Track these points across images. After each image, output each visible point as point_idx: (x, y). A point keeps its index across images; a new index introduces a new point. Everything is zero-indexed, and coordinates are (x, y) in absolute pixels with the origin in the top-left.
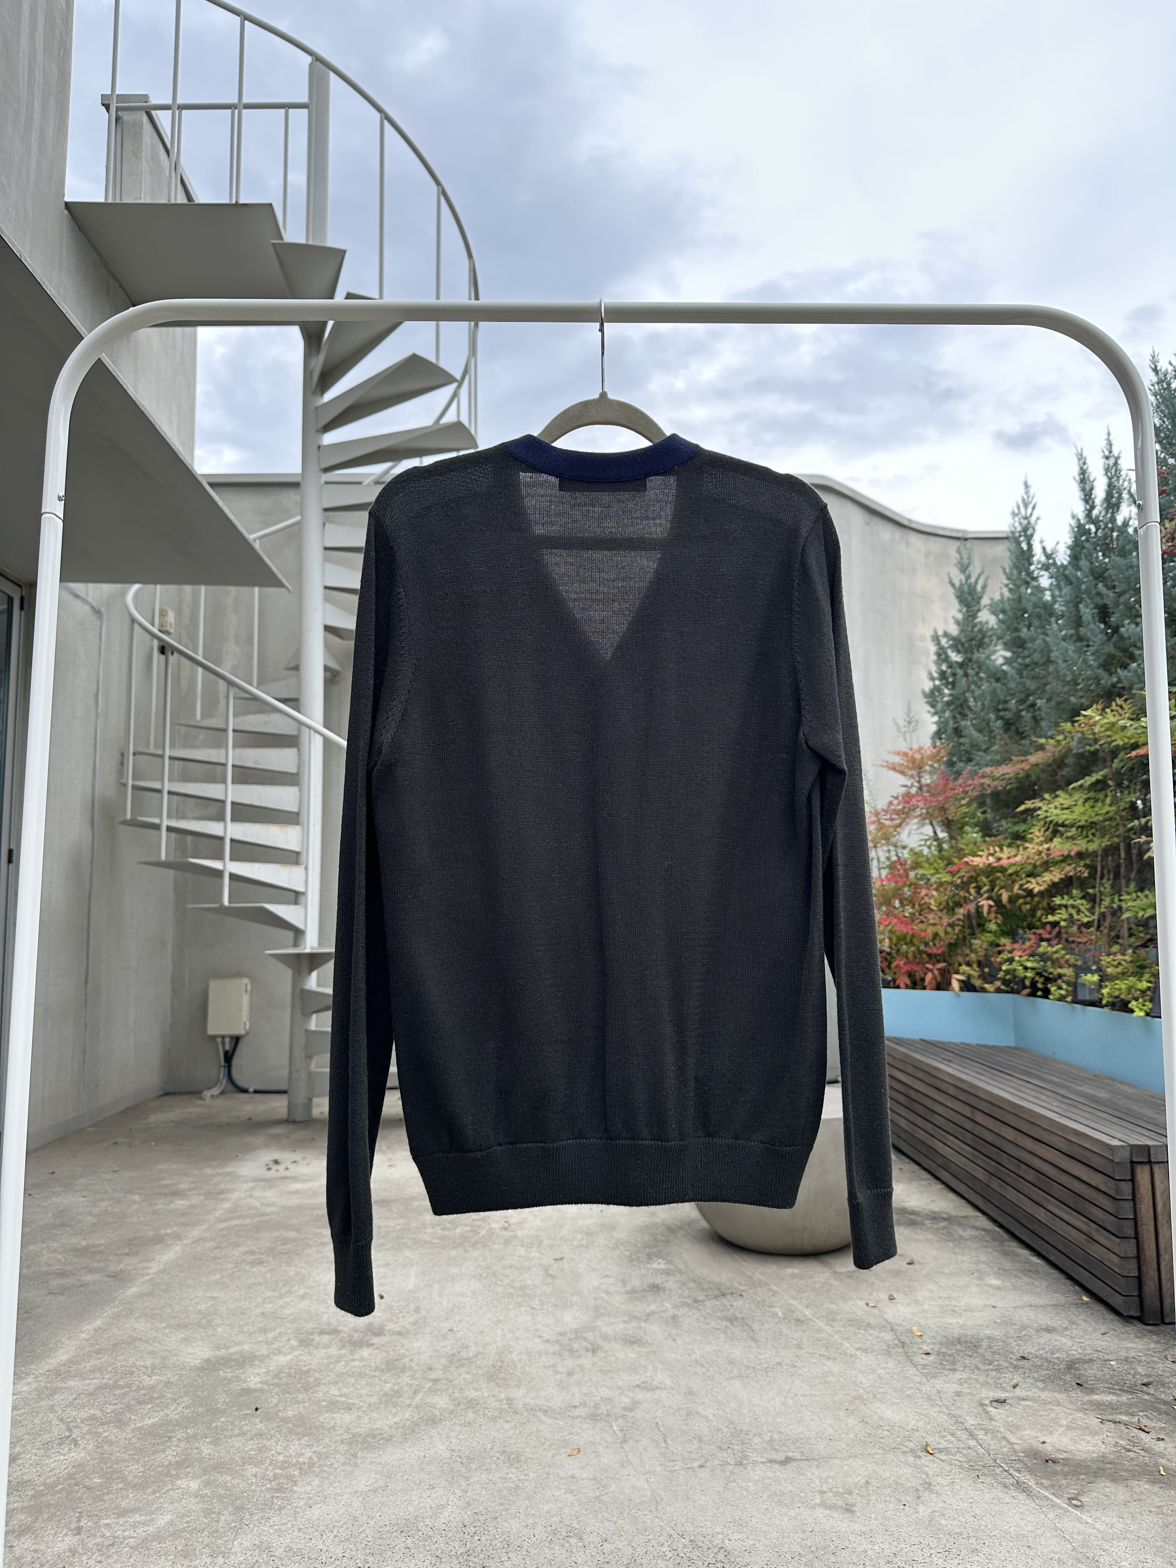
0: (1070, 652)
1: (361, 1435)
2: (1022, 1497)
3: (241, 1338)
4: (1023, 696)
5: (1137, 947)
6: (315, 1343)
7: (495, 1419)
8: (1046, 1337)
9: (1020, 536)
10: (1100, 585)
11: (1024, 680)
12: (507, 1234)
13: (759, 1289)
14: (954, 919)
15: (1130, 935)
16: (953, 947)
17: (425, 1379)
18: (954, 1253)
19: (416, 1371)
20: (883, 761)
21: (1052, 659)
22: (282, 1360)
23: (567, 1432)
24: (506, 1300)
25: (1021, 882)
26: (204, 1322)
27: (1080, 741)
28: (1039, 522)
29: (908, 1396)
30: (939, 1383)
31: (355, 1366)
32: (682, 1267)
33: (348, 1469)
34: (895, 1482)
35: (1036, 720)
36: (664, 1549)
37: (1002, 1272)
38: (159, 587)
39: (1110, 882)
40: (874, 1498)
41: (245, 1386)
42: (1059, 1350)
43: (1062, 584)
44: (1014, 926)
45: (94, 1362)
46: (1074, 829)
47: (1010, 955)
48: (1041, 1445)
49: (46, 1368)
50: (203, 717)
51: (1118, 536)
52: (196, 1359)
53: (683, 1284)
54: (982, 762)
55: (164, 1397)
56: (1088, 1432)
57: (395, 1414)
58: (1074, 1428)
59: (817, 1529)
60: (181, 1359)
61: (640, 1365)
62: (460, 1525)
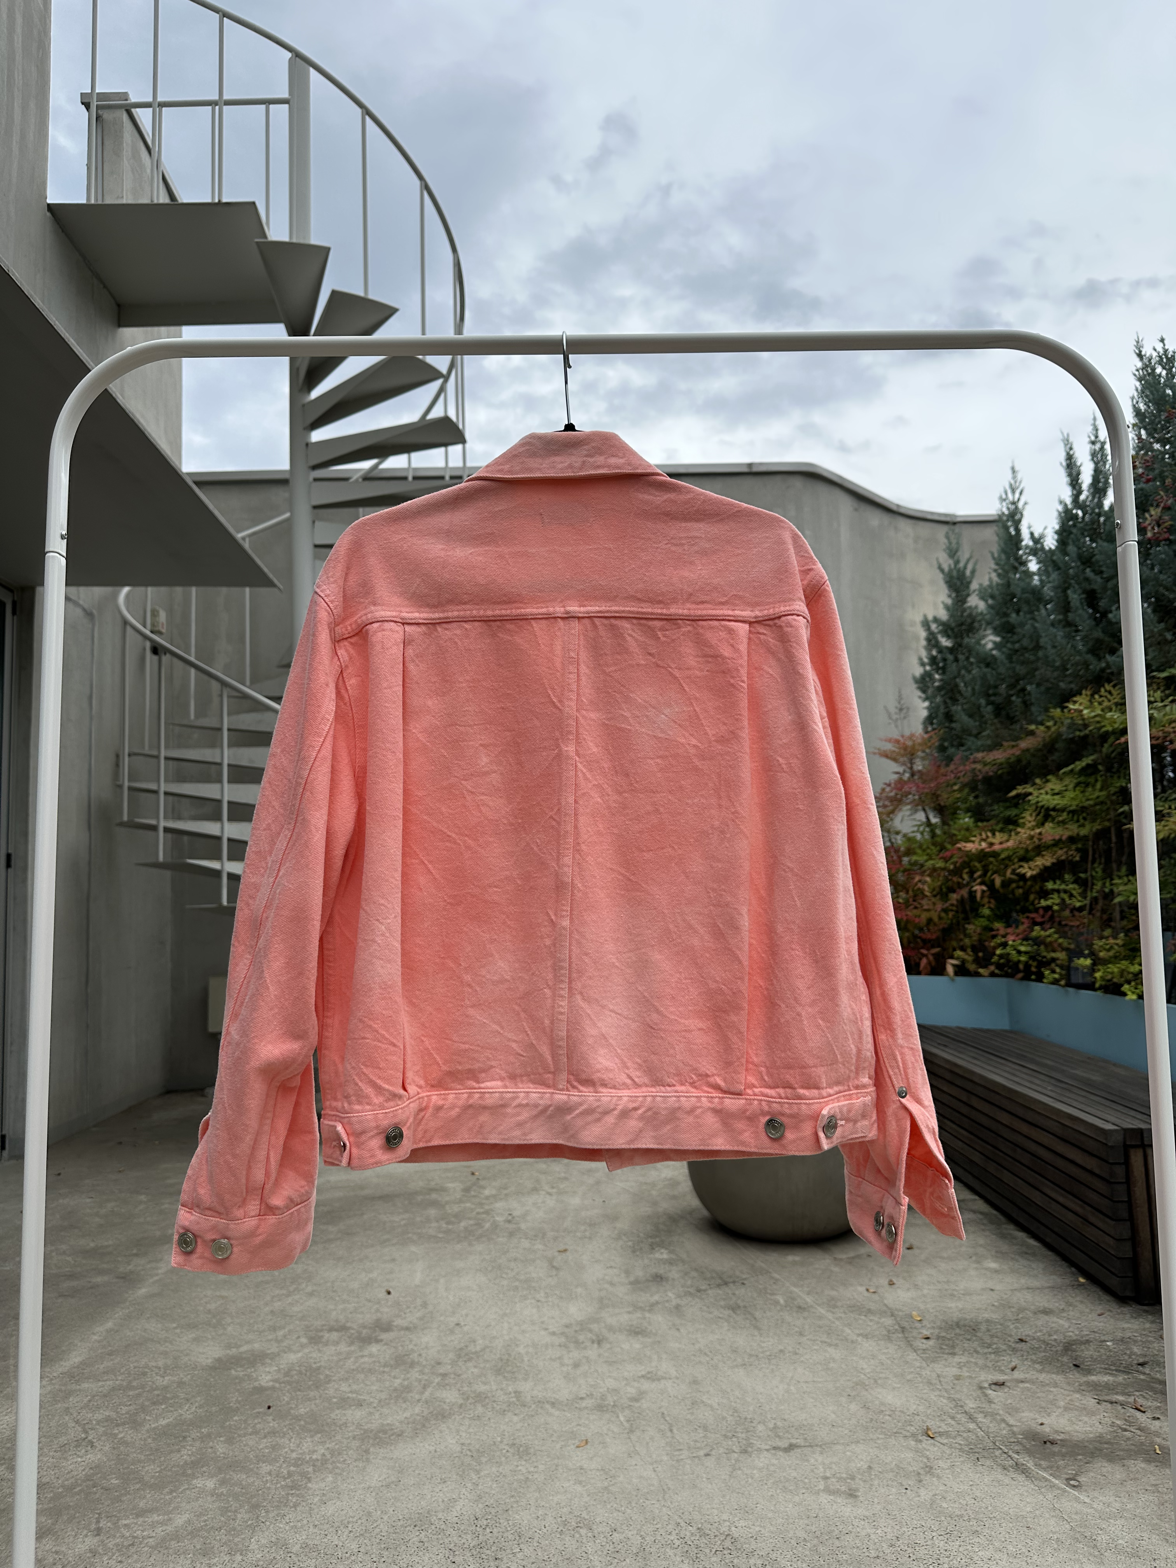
0: (1059, 638)
1: (372, 1431)
2: (1021, 1478)
3: (251, 1336)
4: (1013, 680)
5: (1128, 930)
6: (324, 1340)
7: (503, 1412)
8: (1044, 1318)
9: (1008, 520)
10: (1088, 570)
11: (1014, 665)
12: (511, 1227)
13: (760, 1277)
14: (947, 905)
15: (1123, 918)
16: (947, 932)
17: (433, 1373)
19: (424, 1366)
20: (875, 748)
21: (1041, 644)
22: (293, 1357)
23: (574, 1424)
24: (512, 1293)
25: (1013, 867)
26: (214, 1321)
27: (1070, 727)
28: (1027, 507)
29: (908, 1381)
30: (938, 1367)
31: (364, 1363)
32: (684, 1256)
33: (361, 1464)
34: (897, 1466)
35: (1026, 704)
36: (671, 1538)
37: (1000, 1255)
38: (150, 589)
39: (1102, 866)
40: (876, 1482)
41: (256, 1384)
42: (1056, 1332)
43: (1050, 569)
44: (1007, 910)
45: (107, 1364)
46: (1065, 814)
47: (1003, 940)
48: (1039, 1427)
49: (60, 1370)
50: (197, 717)
51: (1105, 521)
52: (207, 1358)
53: (686, 1274)
54: (973, 747)
55: (178, 1397)
56: (1085, 1413)
57: (406, 1409)
58: (1070, 1409)
59: (821, 1515)
60: (193, 1359)
61: (645, 1355)
62: (472, 1518)
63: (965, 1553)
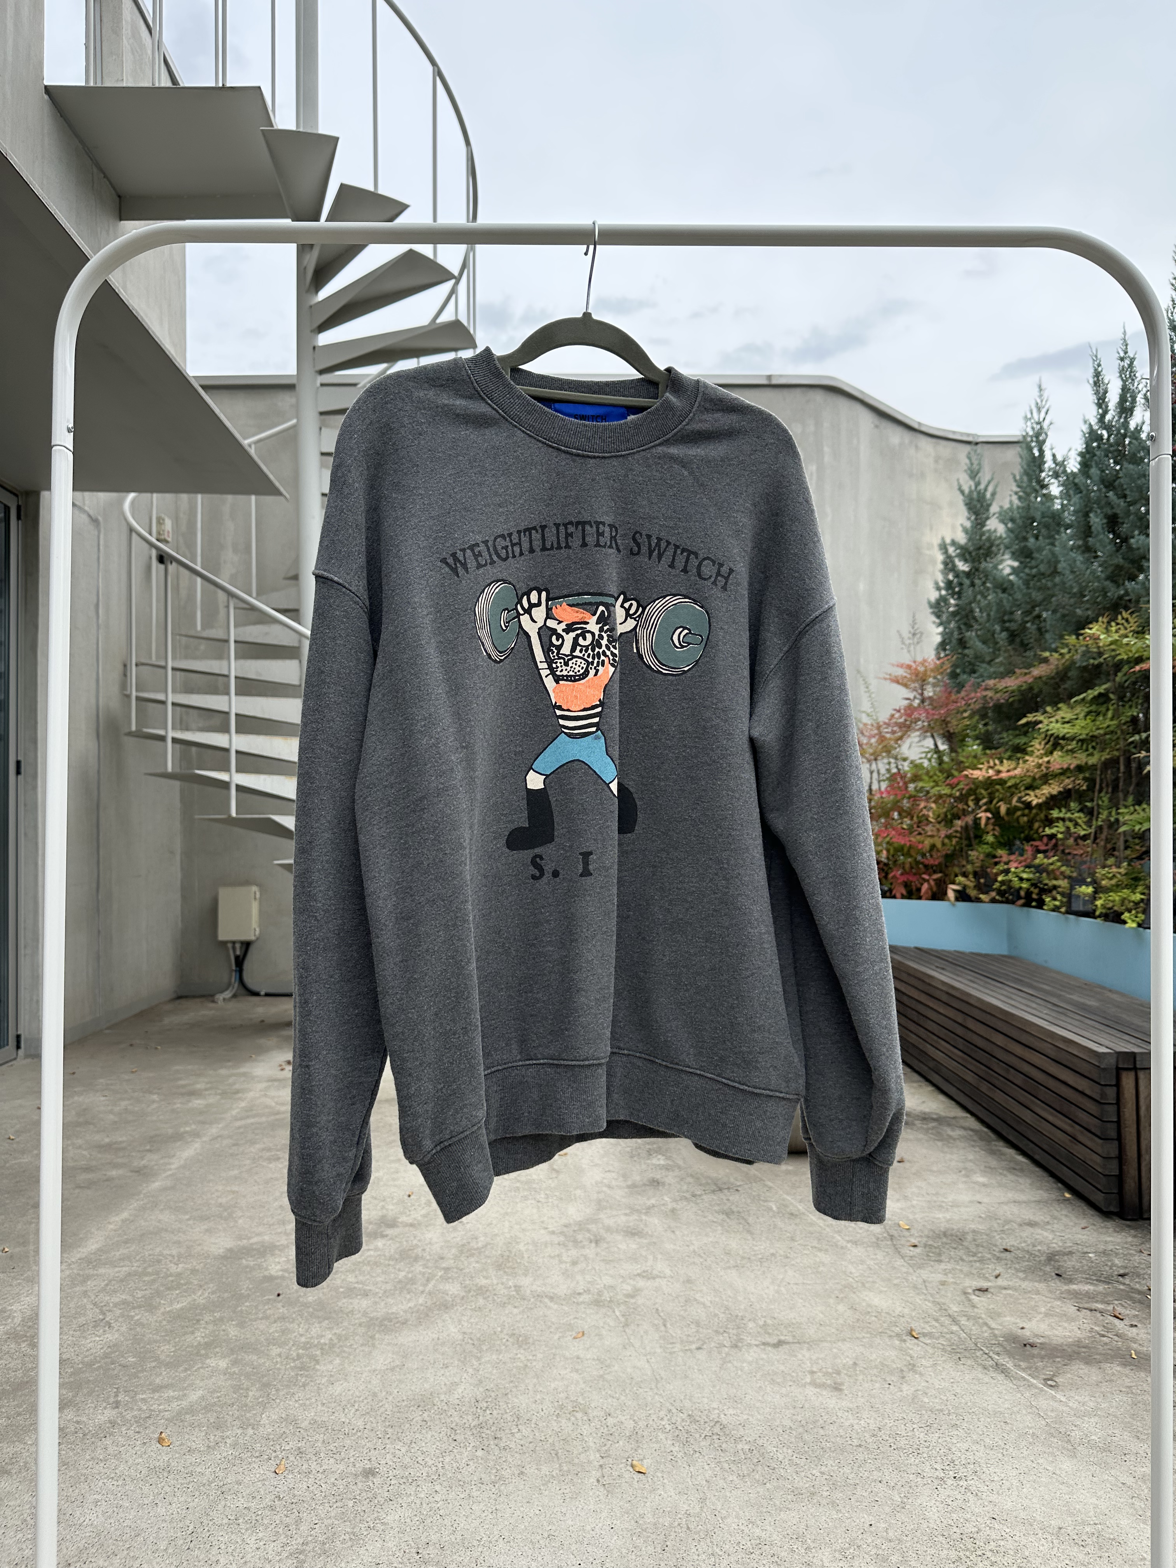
0: (1078, 563)
1: (377, 1319)
2: (1001, 1377)
3: (261, 1229)
4: (1029, 607)
5: (1131, 860)
7: (503, 1305)
8: (1029, 1230)
9: (1032, 441)
10: (1111, 494)
11: (1030, 591)
13: (754, 1184)
14: (951, 831)
15: (1126, 848)
16: (950, 858)
17: (437, 1267)
18: (943, 1152)
19: (428, 1260)
20: (885, 674)
21: (1059, 570)
23: (572, 1317)
25: (1019, 795)
26: (226, 1214)
27: (1084, 654)
28: (1052, 427)
29: (895, 1285)
30: (925, 1274)
31: (370, 1256)
32: (681, 1163)
33: (367, 1349)
34: (882, 1363)
35: (1041, 631)
36: (663, 1423)
37: (989, 1170)
38: (155, 495)
39: (1108, 796)
40: (861, 1377)
41: (266, 1273)
42: (1040, 1243)
43: (1071, 492)
44: (1011, 837)
45: (123, 1251)
46: (1074, 742)
47: (1006, 867)
48: (1020, 1331)
49: (78, 1256)
50: (203, 628)
51: (1130, 442)
52: (219, 1248)
53: (682, 1179)
54: (985, 675)
55: (191, 1283)
56: (1065, 1319)
57: (410, 1300)
58: (1051, 1315)
59: (807, 1406)
60: (206, 1248)
61: (641, 1255)
62: (473, 1400)
63: (944, 1444)
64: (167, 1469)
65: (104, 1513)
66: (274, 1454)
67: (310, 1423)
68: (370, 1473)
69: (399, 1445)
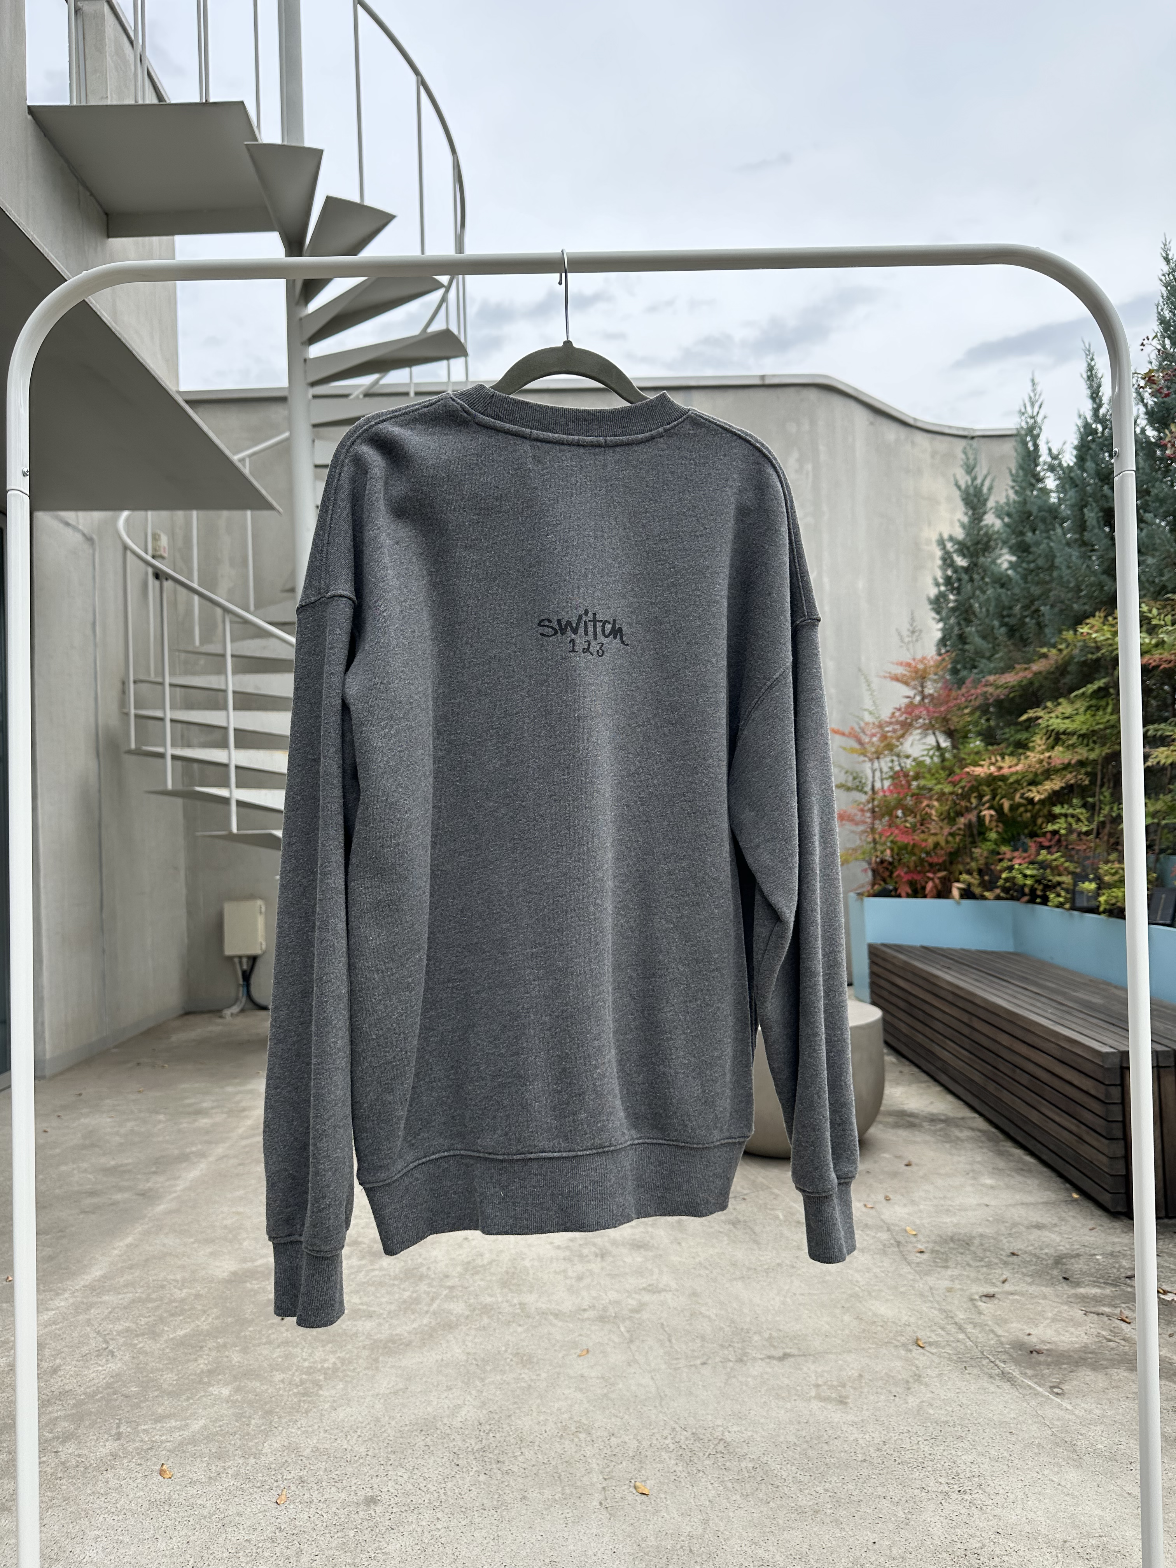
0: (1074, 558)
1: (381, 1341)
2: (1007, 1386)
4: (1027, 601)
7: (508, 1323)
8: (1037, 1232)
9: (1026, 435)
10: (1106, 487)
11: (1028, 585)
13: (761, 1192)
14: (954, 828)
16: (954, 856)
17: (441, 1286)
18: (951, 1154)
19: (433, 1279)
20: (886, 672)
21: (1056, 564)
23: (576, 1334)
25: (1022, 791)
26: (230, 1236)
27: (1082, 649)
28: (1046, 420)
29: (901, 1293)
30: (931, 1280)
31: (376, 1276)
33: (370, 1373)
34: (887, 1375)
35: (1040, 626)
36: (667, 1442)
37: (997, 1171)
38: (150, 513)
39: (1110, 790)
40: (866, 1390)
42: (1048, 1246)
43: (1067, 486)
44: (1015, 833)
45: (127, 1277)
46: (1075, 737)
47: (1009, 863)
48: (1026, 1337)
49: (82, 1283)
50: (202, 643)
52: (224, 1272)
54: (985, 670)
55: (195, 1308)
56: (1071, 1323)
57: (414, 1320)
58: (1059, 1321)
59: (811, 1420)
60: (210, 1272)
61: (647, 1268)
62: (476, 1423)
63: (949, 1457)
64: (168, 1501)
65: (104, 1549)
66: (275, 1484)
67: (312, 1451)
68: (371, 1501)
69: (401, 1472)
